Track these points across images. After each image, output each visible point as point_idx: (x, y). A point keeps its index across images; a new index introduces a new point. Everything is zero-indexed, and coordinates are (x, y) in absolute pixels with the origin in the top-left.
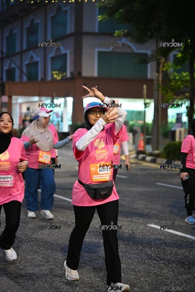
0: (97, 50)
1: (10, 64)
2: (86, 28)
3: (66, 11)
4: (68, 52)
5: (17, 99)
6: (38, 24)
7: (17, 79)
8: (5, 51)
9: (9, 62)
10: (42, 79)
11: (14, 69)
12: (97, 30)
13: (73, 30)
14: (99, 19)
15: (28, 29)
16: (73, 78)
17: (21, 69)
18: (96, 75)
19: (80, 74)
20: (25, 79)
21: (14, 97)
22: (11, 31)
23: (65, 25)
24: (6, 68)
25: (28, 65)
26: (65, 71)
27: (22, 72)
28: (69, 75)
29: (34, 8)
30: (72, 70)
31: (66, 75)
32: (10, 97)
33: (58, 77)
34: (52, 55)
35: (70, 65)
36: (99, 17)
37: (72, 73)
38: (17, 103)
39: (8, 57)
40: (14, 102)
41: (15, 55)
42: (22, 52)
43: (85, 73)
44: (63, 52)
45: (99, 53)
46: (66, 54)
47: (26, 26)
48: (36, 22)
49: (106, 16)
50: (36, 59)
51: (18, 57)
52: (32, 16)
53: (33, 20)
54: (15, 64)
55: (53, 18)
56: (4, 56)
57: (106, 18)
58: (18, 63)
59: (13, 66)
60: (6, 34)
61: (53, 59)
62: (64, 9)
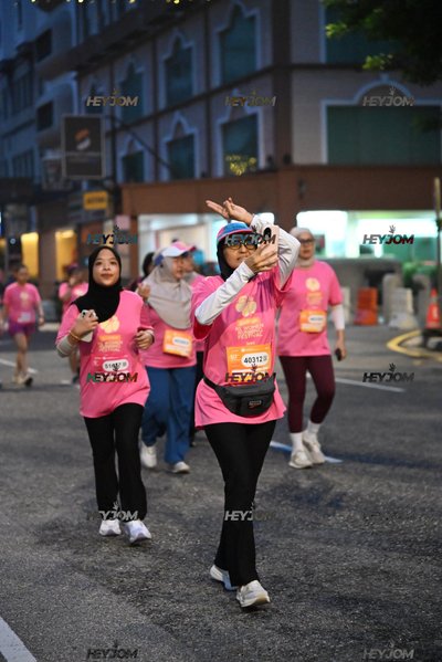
0: (324, 104)
1: (131, 143)
2: (299, 54)
3: (252, 19)
4: (259, 110)
5: (149, 222)
6: (189, 50)
7: (148, 177)
8: (118, 114)
9: (129, 138)
10: (203, 175)
11: (141, 153)
12: (323, 59)
13: (269, 62)
14: (329, 33)
15: (168, 62)
16: (272, 169)
17: (155, 153)
18: (324, 159)
19: (288, 159)
20: (165, 175)
21: (142, 218)
22: (131, 69)
23: (252, 50)
24: (121, 153)
25: (170, 145)
26: (255, 154)
27: (157, 160)
28: (263, 163)
29: (179, 14)
30: (271, 152)
31: (256, 164)
32: (134, 219)
33: (238, 169)
34: (224, 119)
35: (266, 142)
36: (328, 28)
37: (269, 159)
38: (148, 232)
39: (126, 127)
40: (142, 228)
41: (141, 122)
42: (156, 117)
43: (299, 158)
44: (249, 110)
45: (331, 110)
46: (254, 117)
47: (164, 56)
48: (185, 46)
49: (344, 26)
50: (188, 130)
51: (149, 127)
52: (176, 33)
53: (178, 43)
54: (142, 143)
55: (223, 35)
56: (117, 125)
57: (343, 29)
58: (150, 142)
59: (139, 147)
60: (120, 77)
61: (226, 128)
62: (247, 14)
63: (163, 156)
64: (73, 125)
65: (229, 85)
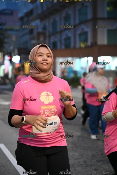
0: (106, 29)
7: (59, 47)
13: (91, 17)
16: (92, 46)
17: (60, 41)
19: (96, 43)
20: (63, 47)
21: (57, 58)
22: (54, 19)
28: (89, 44)
30: (92, 41)
34: (79, 32)
35: (90, 38)
39: (53, 34)
41: (57, 33)
46: (87, 32)
47: (63, 16)
48: (69, 13)
49: (112, 8)
52: (66, 10)
55: (79, 10)
59: (56, 40)
61: (80, 35)
62: (86, 5)
63: (63, 42)
64: (39, 34)
65: (81, 23)
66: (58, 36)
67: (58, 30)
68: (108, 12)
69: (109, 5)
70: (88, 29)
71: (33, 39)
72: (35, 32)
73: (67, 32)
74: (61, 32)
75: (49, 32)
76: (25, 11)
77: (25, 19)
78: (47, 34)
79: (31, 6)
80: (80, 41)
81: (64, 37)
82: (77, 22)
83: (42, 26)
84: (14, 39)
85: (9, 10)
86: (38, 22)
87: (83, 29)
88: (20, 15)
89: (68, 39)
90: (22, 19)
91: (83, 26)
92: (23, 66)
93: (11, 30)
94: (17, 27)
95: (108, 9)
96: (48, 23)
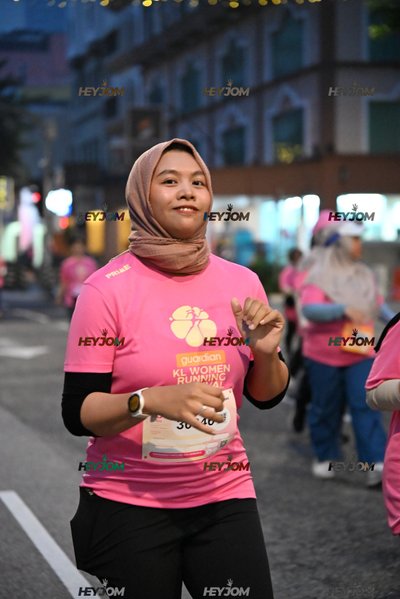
2: (343, 53)
4: (306, 103)
6: (243, 48)
8: (178, 103)
10: (255, 162)
12: (365, 57)
13: (316, 60)
15: (224, 59)
16: (317, 158)
18: (364, 147)
19: (330, 148)
20: (219, 161)
22: (190, 65)
25: (226, 134)
28: (308, 151)
30: (316, 142)
34: (274, 111)
35: (312, 132)
37: (315, 148)
39: (185, 117)
41: (197, 112)
44: (296, 103)
45: (372, 104)
46: (302, 110)
47: (221, 53)
48: (240, 44)
52: (230, 34)
53: (233, 42)
55: (275, 35)
57: (386, 32)
61: (277, 120)
62: (297, 16)
63: (219, 143)
64: (137, 116)
65: (279, 80)
66: (202, 122)
67: (204, 101)
68: (375, 44)
69: (375, 17)
70: (304, 100)
71: (117, 132)
72: (124, 110)
73: (232, 109)
74: (213, 108)
75: (172, 109)
76: (90, 36)
77: (91, 66)
78: (166, 116)
79: (110, 21)
80: (277, 140)
81: (221, 127)
82: (268, 75)
83: (148, 88)
84: (52, 132)
85: (37, 33)
86: (133, 74)
87: (287, 100)
88: (73, 51)
89: (235, 133)
90: (78, 63)
91: (286, 89)
92: (82, 227)
93: (42, 101)
94: (63, 92)
95: (373, 31)
96: (168, 78)
